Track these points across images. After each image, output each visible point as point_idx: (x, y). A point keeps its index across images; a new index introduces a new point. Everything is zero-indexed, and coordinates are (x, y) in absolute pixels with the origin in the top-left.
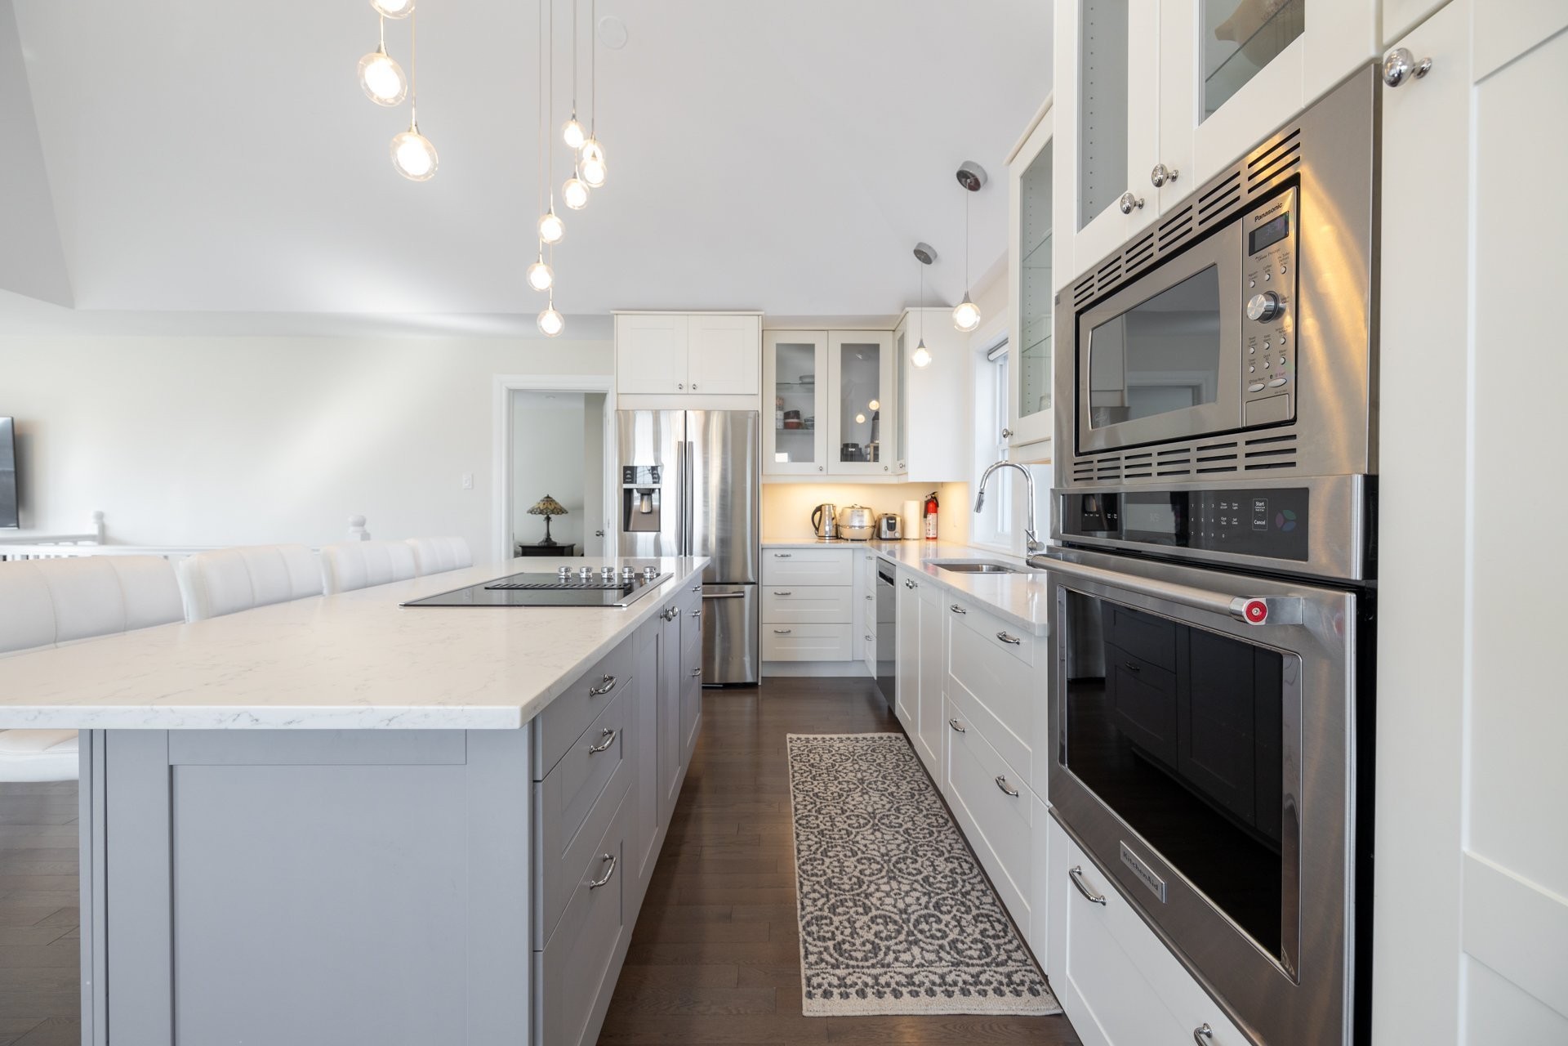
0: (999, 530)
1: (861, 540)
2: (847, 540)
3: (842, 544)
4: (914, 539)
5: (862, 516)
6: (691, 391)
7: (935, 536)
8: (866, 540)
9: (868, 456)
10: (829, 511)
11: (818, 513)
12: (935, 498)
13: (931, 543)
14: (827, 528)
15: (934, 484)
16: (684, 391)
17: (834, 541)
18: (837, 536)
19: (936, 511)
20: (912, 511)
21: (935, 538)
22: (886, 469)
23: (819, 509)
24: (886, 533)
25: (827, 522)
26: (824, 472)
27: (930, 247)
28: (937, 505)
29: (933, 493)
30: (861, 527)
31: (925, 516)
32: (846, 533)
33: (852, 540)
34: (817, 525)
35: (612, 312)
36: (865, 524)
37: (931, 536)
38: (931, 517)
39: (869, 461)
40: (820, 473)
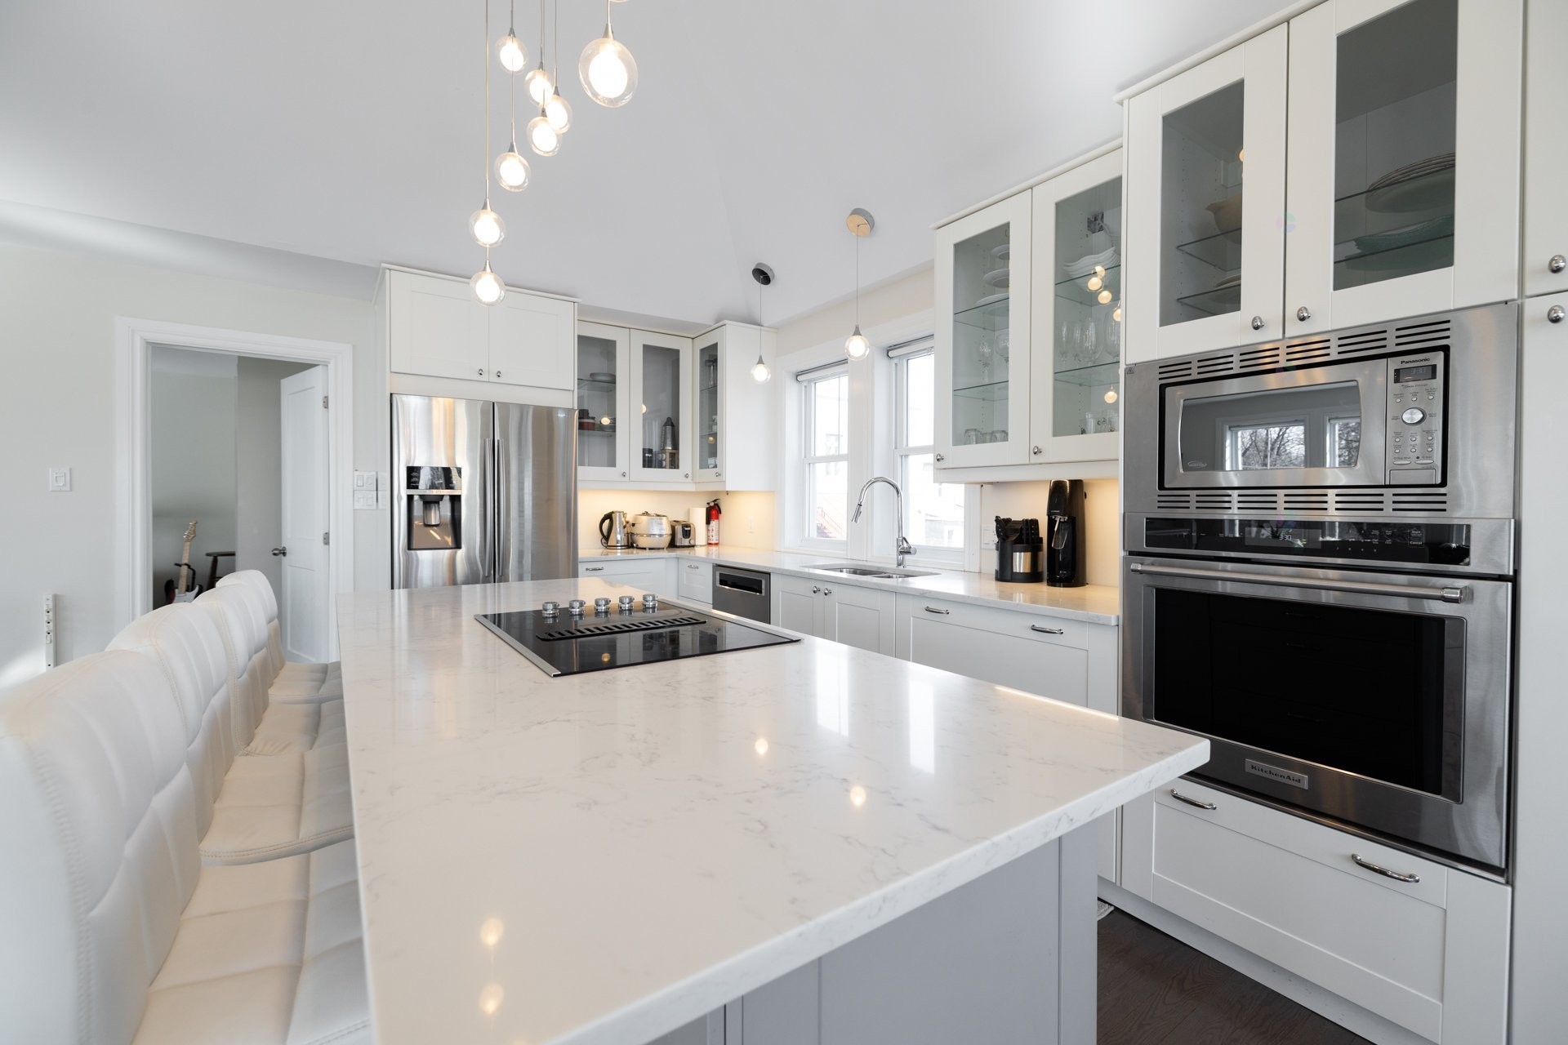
0: (807, 535)
1: (659, 549)
2: (645, 549)
3: (635, 553)
4: (701, 546)
5: (661, 524)
6: (494, 379)
7: (717, 542)
8: (663, 549)
9: (664, 462)
10: (620, 518)
11: (607, 521)
12: (717, 505)
13: (714, 548)
14: (618, 536)
15: (716, 493)
16: (484, 378)
17: (627, 550)
18: (630, 544)
19: (717, 518)
20: (698, 517)
21: (716, 544)
22: (687, 476)
23: (609, 516)
24: (680, 540)
25: (618, 530)
26: (627, 478)
27: (771, 270)
28: (719, 511)
29: (715, 500)
30: (661, 535)
31: (708, 523)
32: (642, 541)
33: (650, 549)
34: (605, 534)
35: (383, 265)
36: (664, 532)
37: (713, 542)
38: (714, 523)
39: (665, 467)
40: (623, 479)
